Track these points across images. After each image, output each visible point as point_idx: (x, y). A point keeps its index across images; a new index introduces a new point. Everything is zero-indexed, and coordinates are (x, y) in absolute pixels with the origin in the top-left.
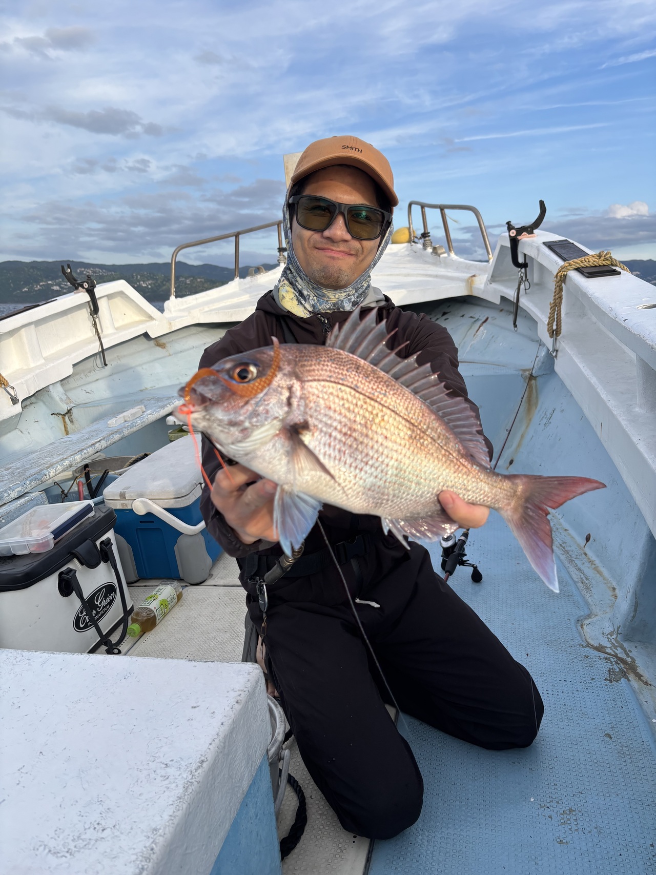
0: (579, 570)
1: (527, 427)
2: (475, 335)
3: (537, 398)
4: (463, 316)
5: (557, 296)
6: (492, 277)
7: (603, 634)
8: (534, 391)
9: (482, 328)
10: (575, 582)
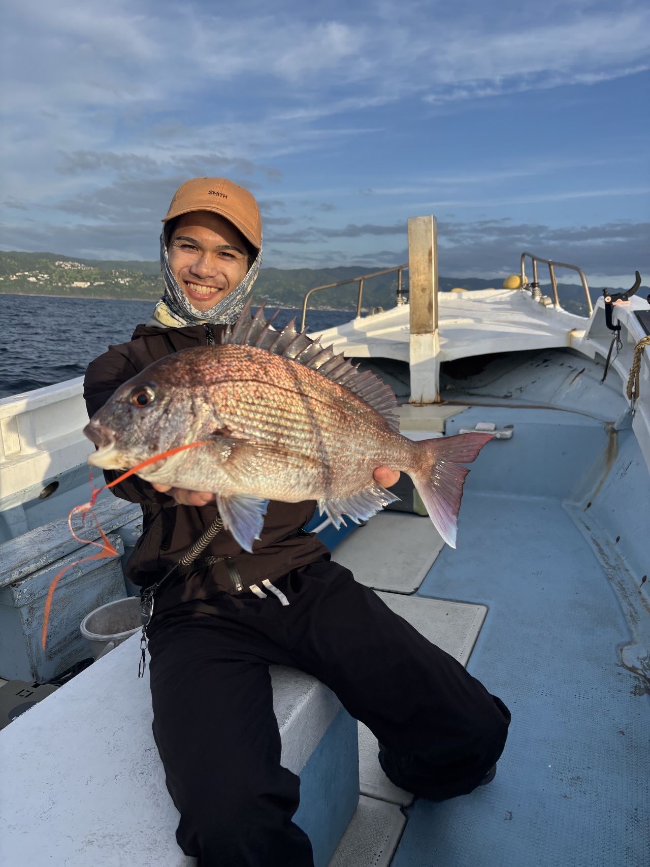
0: (631, 605)
1: (606, 475)
2: (571, 384)
3: (617, 449)
4: (562, 365)
5: (635, 365)
6: (589, 333)
7: (638, 658)
8: (615, 443)
9: (577, 378)
10: (624, 615)
